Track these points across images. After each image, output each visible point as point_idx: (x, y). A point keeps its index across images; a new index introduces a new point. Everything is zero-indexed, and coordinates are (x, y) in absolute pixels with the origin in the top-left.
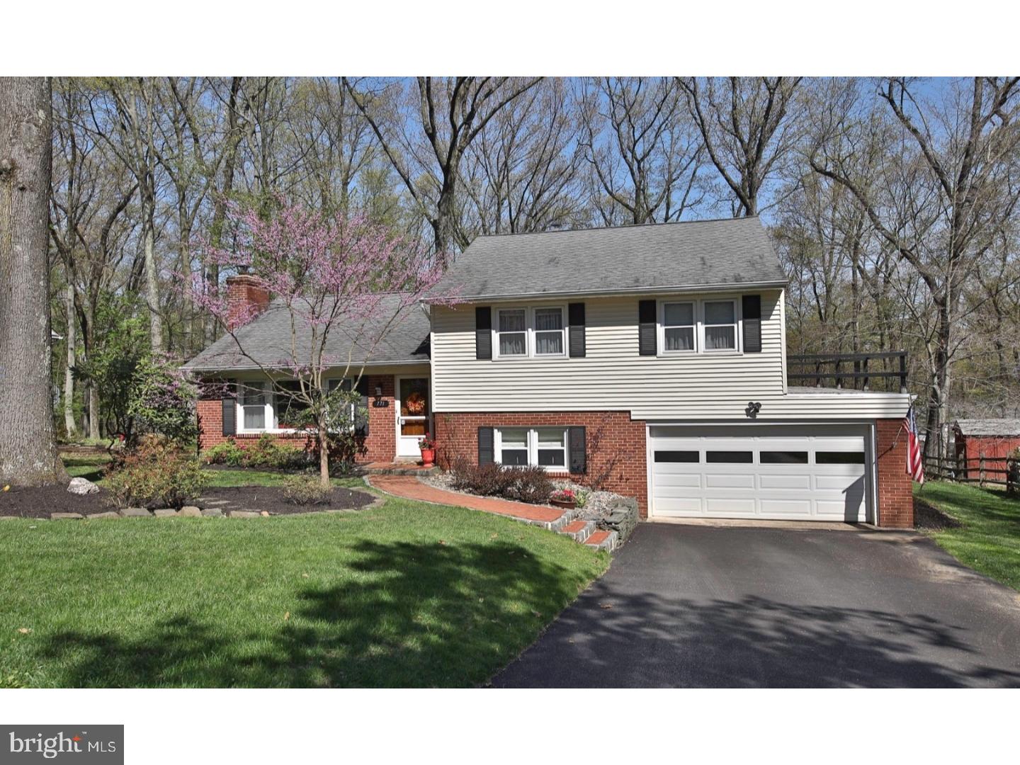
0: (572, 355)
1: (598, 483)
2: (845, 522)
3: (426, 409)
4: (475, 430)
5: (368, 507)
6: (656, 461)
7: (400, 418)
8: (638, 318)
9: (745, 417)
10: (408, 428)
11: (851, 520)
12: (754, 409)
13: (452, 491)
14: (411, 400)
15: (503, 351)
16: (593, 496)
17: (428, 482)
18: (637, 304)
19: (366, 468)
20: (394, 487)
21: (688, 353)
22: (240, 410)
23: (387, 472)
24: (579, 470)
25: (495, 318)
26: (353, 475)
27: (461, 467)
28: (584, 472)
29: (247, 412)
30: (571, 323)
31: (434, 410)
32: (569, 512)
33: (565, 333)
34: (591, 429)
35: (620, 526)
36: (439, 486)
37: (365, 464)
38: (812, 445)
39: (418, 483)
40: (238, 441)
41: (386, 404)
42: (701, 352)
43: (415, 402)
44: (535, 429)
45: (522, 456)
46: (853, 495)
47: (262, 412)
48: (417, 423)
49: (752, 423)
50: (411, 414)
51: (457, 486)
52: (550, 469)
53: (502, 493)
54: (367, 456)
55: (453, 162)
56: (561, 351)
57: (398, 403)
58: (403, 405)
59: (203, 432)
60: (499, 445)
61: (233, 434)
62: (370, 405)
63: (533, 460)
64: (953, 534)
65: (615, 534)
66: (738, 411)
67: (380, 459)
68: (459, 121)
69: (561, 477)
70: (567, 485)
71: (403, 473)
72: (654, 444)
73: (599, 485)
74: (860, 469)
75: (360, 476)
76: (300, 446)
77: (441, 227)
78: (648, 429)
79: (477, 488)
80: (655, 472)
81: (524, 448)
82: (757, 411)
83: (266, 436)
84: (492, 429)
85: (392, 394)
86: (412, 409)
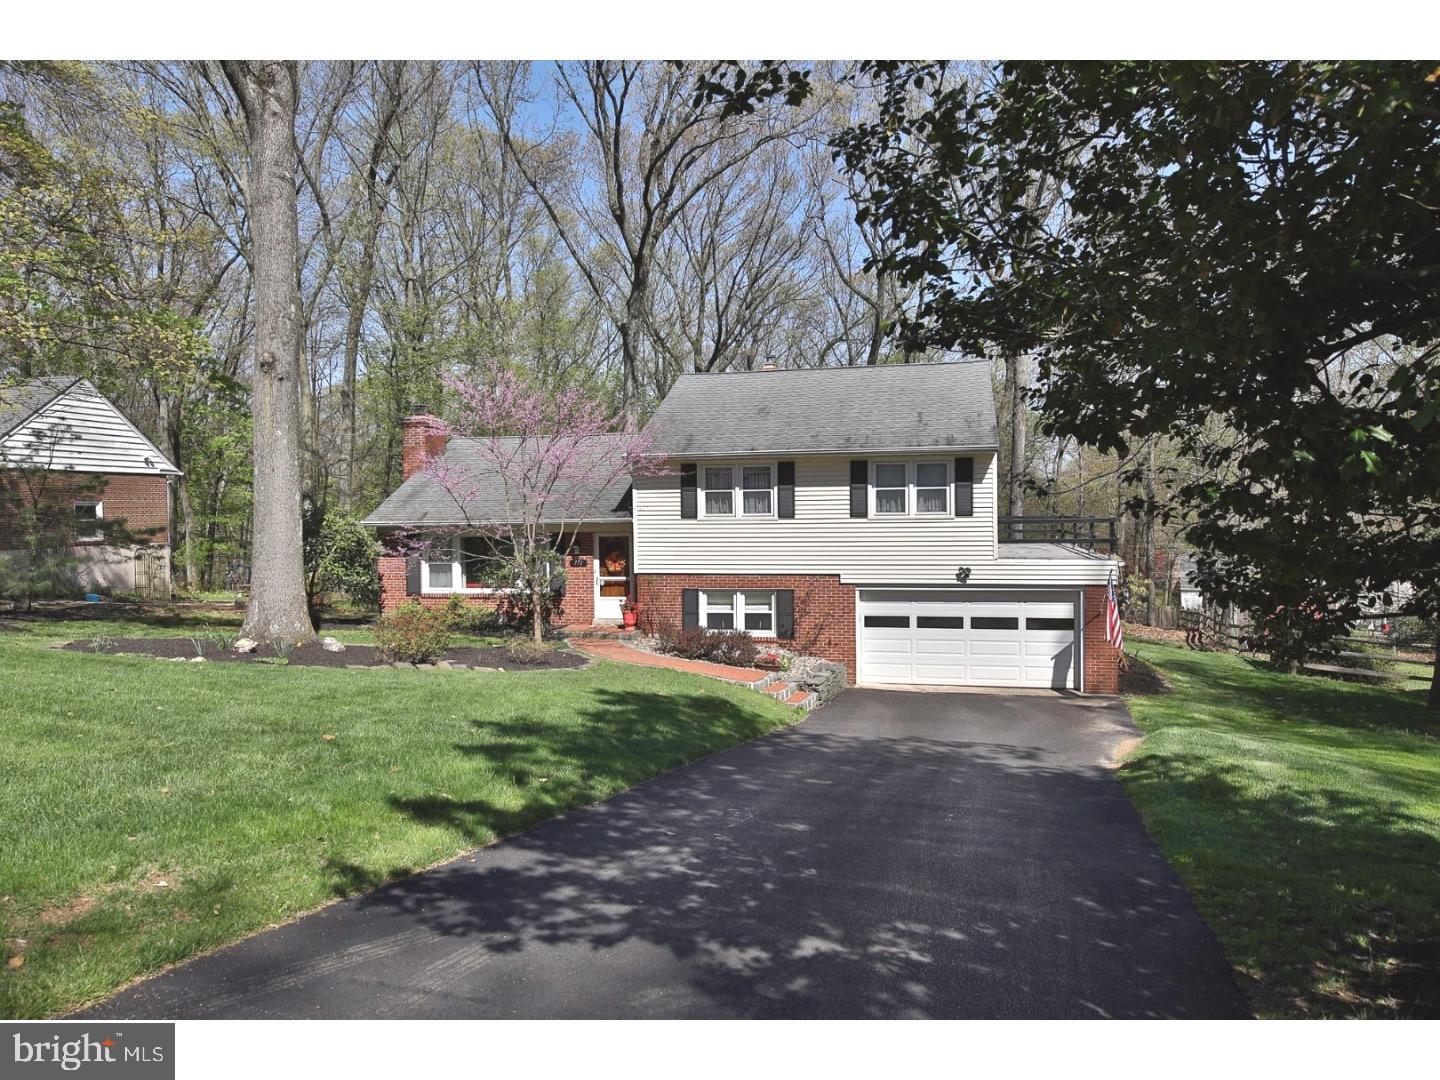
0: (781, 516)
1: (805, 648)
2: (1052, 689)
3: (627, 570)
4: (678, 592)
5: (584, 667)
6: (866, 625)
7: (599, 579)
8: (848, 478)
9: (955, 582)
10: (607, 589)
11: (1058, 686)
12: (964, 574)
13: (658, 654)
14: (611, 559)
15: (709, 510)
16: (798, 661)
17: (631, 645)
18: (848, 465)
19: (566, 630)
20: (599, 650)
21: (899, 516)
22: (425, 568)
23: (588, 635)
24: (786, 635)
25: (701, 476)
26: (553, 638)
27: (665, 630)
28: (792, 637)
29: (432, 569)
30: (780, 483)
31: (636, 571)
32: (772, 674)
33: (774, 492)
34: (800, 593)
35: (820, 688)
36: (643, 651)
37: (561, 627)
38: (1023, 611)
39: (622, 647)
40: (424, 602)
41: (585, 564)
42: (912, 516)
43: (615, 562)
44: (742, 592)
45: (728, 619)
46: (1061, 661)
47: (449, 569)
48: (617, 584)
49: (963, 589)
50: (611, 574)
51: (663, 650)
52: (756, 634)
53: (707, 656)
54: (563, 618)
55: (646, 252)
56: (769, 511)
57: (597, 563)
58: (603, 565)
59: (385, 591)
60: (705, 608)
61: (419, 594)
62: (567, 564)
63: (740, 624)
64: (1149, 699)
65: (815, 694)
66: (949, 577)
67: (578, 621)
68: (655, 199)
69: (768, 641)
70: (773, 650)
71: (604, 637)
72: (863, 609)
73: (807, 650)
74: (1069, 635)
75: (560, 639)
76: (491, 607)
77: (631, 333)
78: (857, 593)
79: (682, 652)
80: (864, 637)
81: (730, 612)
82: (967, 576)
83: (456, 597)
84: (697, 591)
85: (590, 553)
86: (611, 569)
